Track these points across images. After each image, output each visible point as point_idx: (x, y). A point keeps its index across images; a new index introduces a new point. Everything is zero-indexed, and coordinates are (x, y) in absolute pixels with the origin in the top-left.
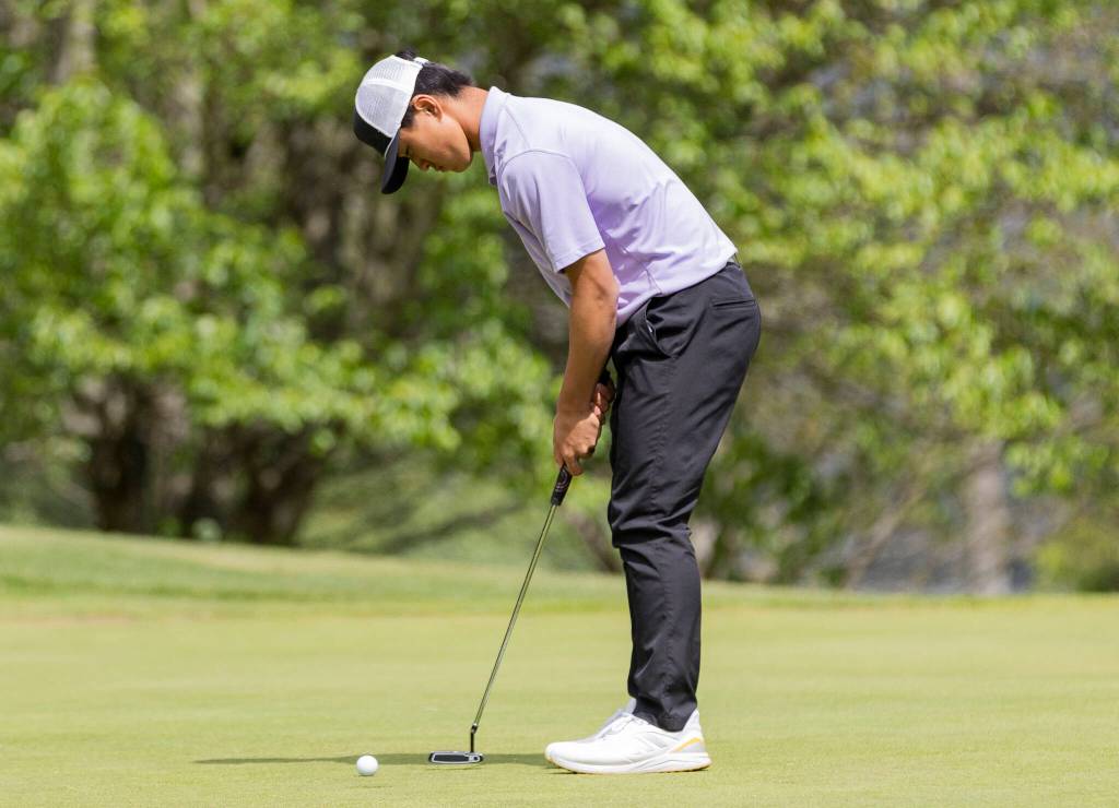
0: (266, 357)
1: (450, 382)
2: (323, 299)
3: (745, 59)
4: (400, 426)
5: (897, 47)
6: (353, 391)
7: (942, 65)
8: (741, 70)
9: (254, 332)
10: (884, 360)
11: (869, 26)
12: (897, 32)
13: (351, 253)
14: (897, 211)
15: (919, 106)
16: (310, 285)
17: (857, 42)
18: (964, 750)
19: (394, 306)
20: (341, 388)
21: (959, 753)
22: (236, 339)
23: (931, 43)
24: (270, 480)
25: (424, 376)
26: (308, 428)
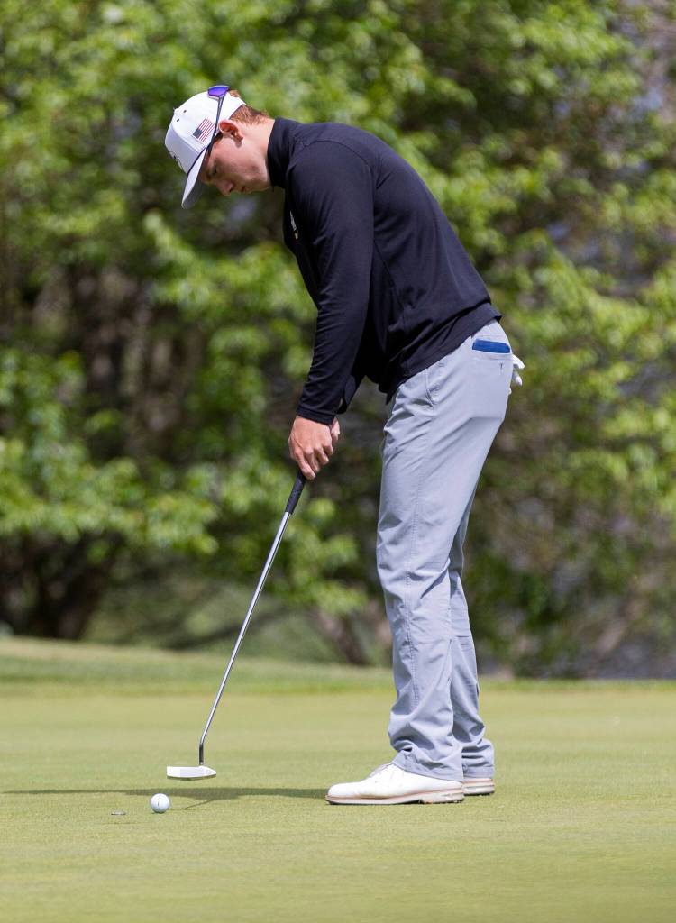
0: (48, 473)
1: (213, 499)
2: (101, 421)
3: (481, 206)
4: (164, 534)
5: (620, 202)
6: (126, 505)
7: (661, 218)
8: (478, 218)
9: (39, 452)
10: (607, 479)
11: (596, 186)
12: (621, 189)
13: (130, 387)
14: (617, 339)
15: (640, 255)
16: (90, 411)
17: (584, 197)
18: (659, 796)
19: (169, 435)
20: (114, 504)
21: (655, 798)
22: (23, 458)
23: (651, 200)
24: (57, 591)
25: (190, 493)
26: (86, 538)
